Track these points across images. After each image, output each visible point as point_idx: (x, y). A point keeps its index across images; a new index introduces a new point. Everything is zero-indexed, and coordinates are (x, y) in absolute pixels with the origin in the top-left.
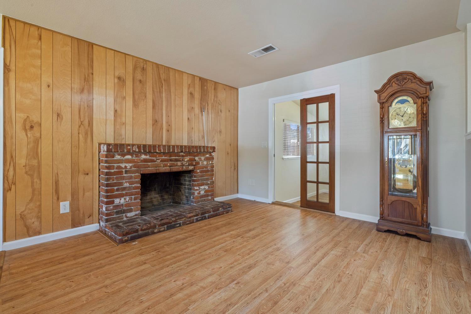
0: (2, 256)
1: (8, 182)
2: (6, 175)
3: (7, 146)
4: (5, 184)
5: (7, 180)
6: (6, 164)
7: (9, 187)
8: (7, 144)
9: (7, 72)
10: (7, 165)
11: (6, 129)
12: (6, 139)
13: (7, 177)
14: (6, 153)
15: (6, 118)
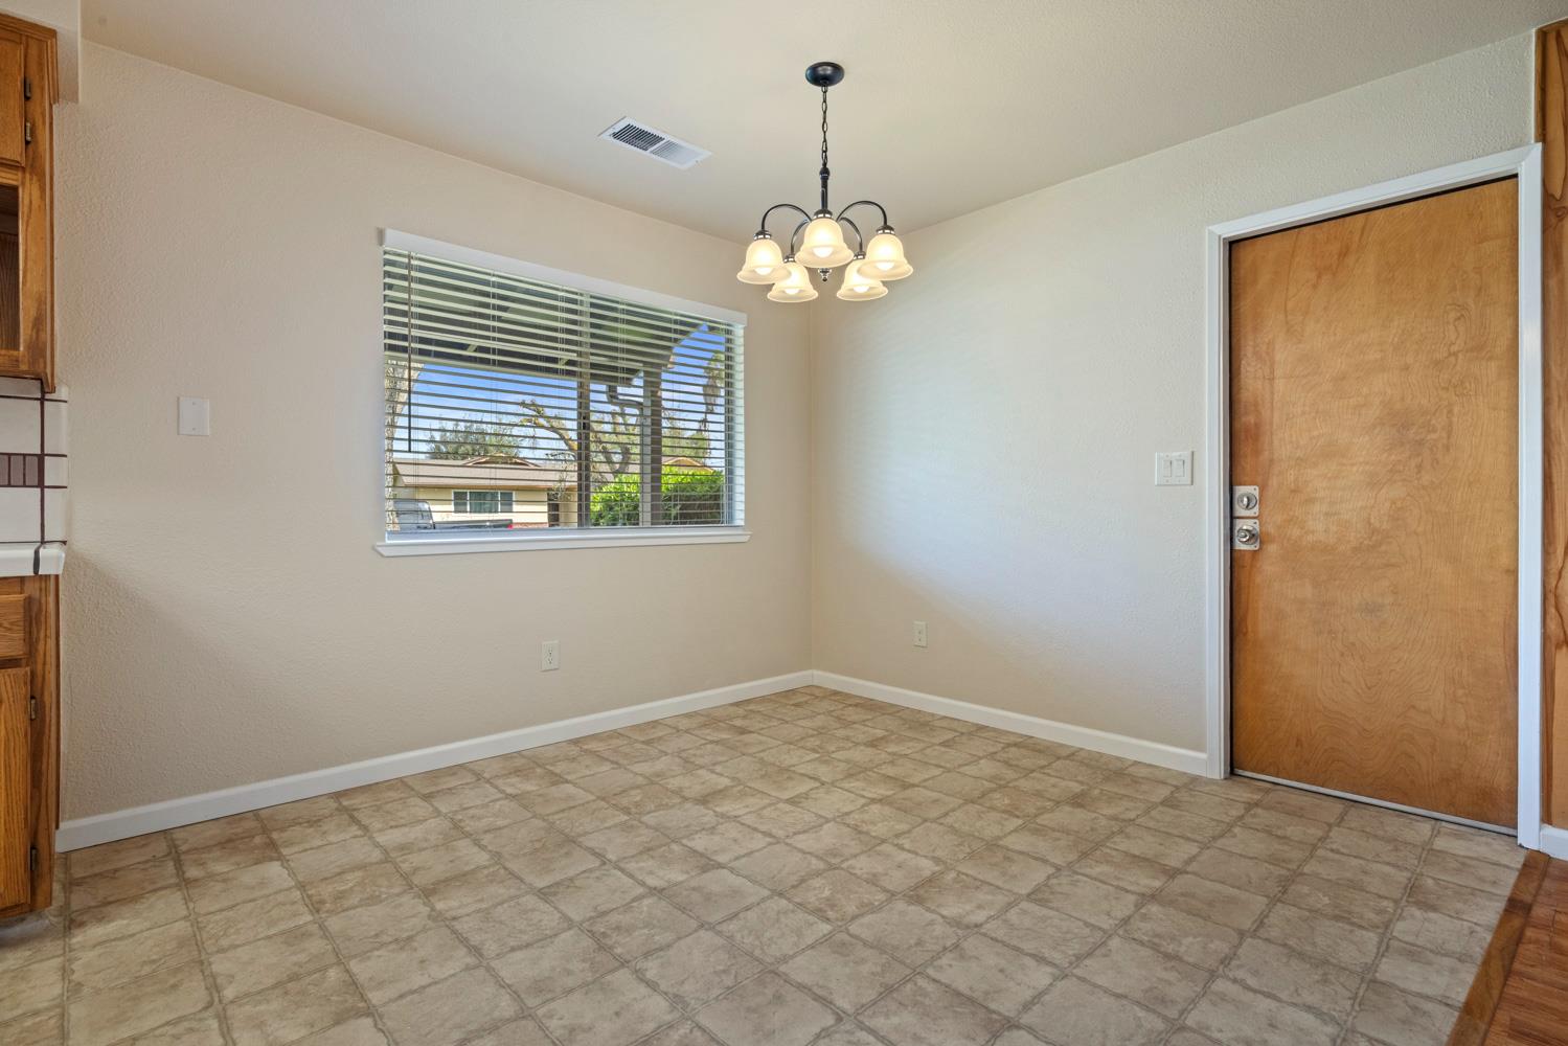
0: (1536, 868)
1: (1560, 615)
2: (1553, 590)
3: (1556, 487)
4: (1548, 620)
5: (1557, 609)
6: (1551, 550)
7: (1562, 634)
8: (1555, 480)
9: (1553, 220)
10: (1555, 552)
11: (1553, 426)
12: (1552, 462)
13: (1556, 597)
14: (1553, 510)
15: (1554, 384)
